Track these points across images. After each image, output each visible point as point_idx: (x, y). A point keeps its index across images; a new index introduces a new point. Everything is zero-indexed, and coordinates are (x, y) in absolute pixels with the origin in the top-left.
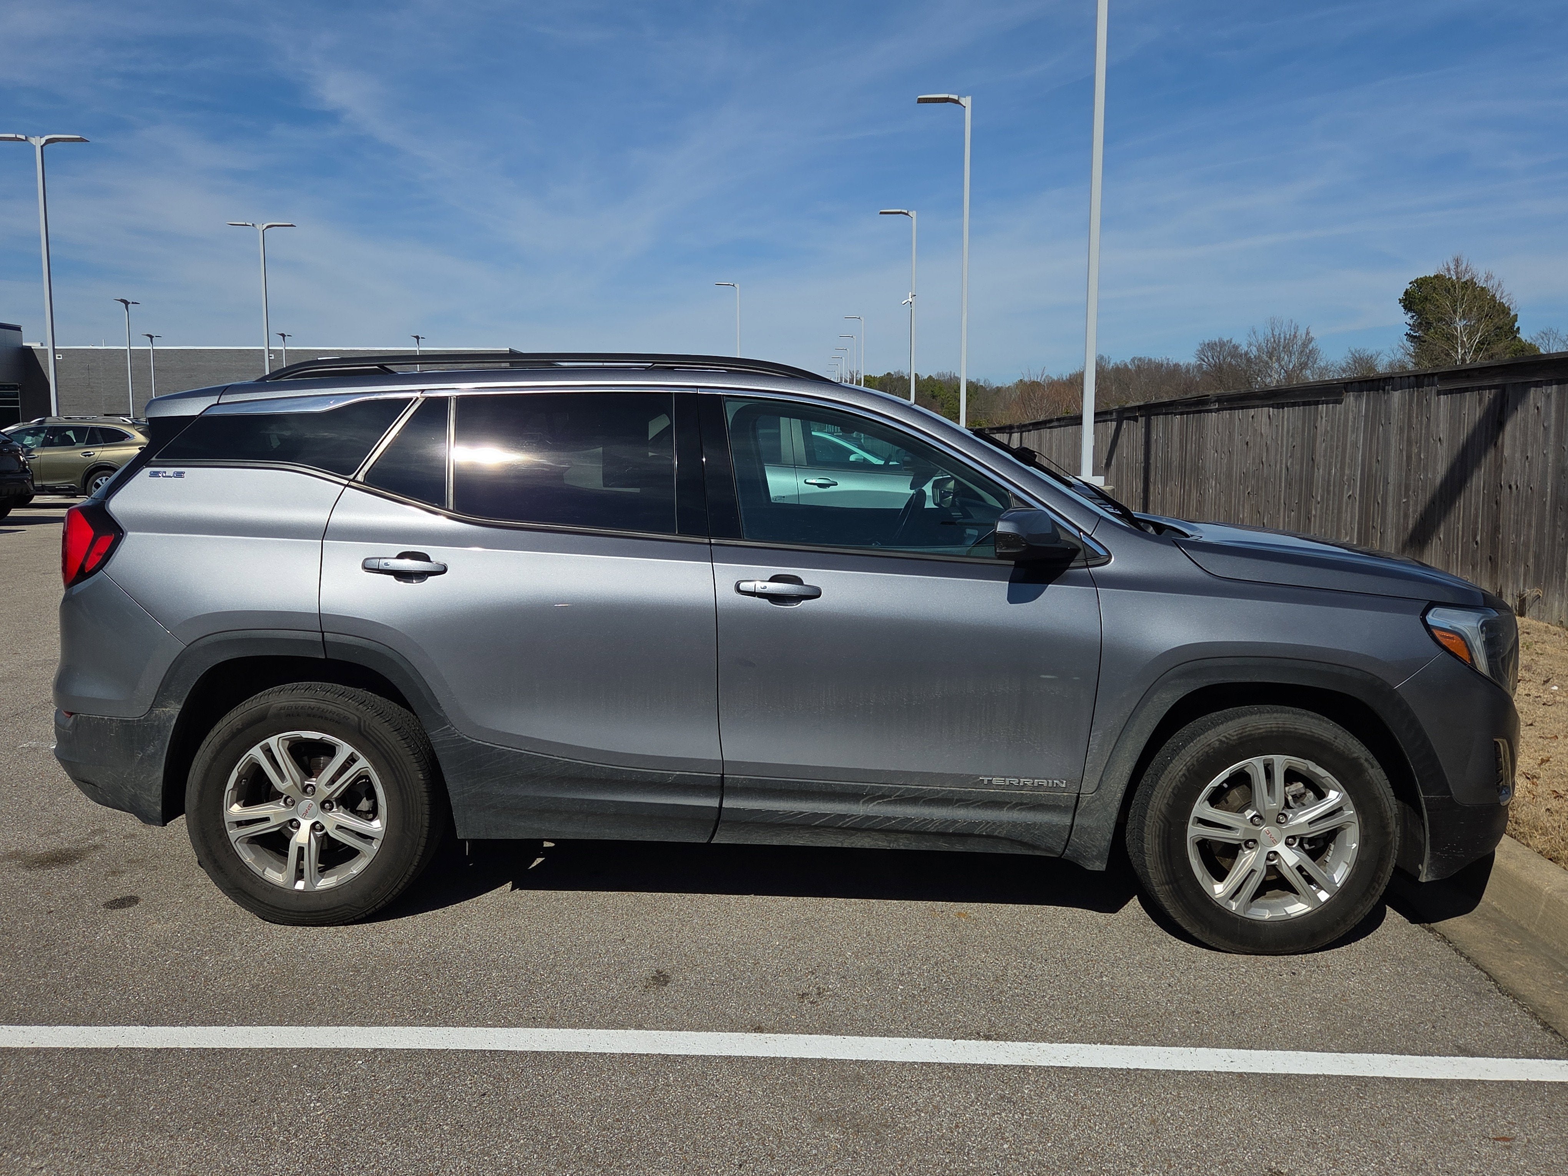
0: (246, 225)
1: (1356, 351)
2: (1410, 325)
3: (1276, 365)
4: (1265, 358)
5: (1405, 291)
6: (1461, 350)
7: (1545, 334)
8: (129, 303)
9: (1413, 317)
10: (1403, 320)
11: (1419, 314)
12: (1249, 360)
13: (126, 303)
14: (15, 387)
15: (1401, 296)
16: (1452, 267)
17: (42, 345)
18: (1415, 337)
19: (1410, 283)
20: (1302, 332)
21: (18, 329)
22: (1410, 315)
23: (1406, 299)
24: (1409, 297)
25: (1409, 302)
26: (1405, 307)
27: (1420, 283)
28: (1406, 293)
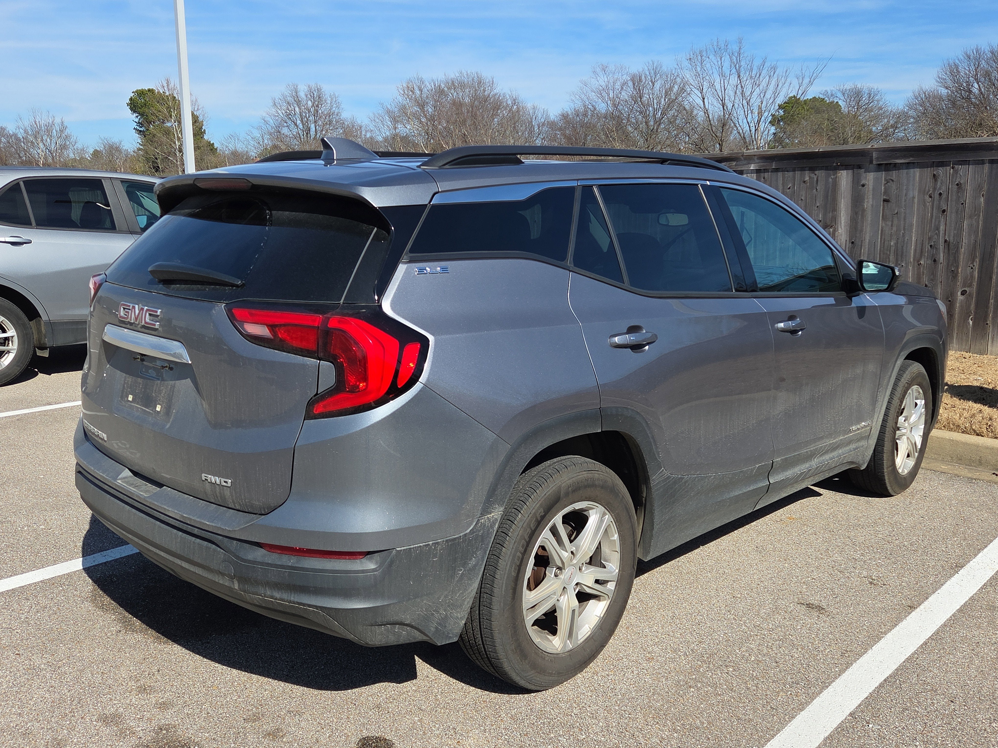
1: (104, 138)
2: (136, 122)
3: (41, 145)
4: (31, 138)
5: (130, 97)
6: (178, 142)
7: (232, 136)
9: (137, 117)
10: (132, 118)
11: (142, 115)
12: (18, 139)
15: (128, 101)
16: (165, 85)
18: (140, 131)
19: (133, 93)
20: (58, 120)
22: (135, 115)
23: (131, 103)
24: (134, 103)
25: (134, 106)
26: (131, 109)
27: (141, 93)
28: (131, 99)
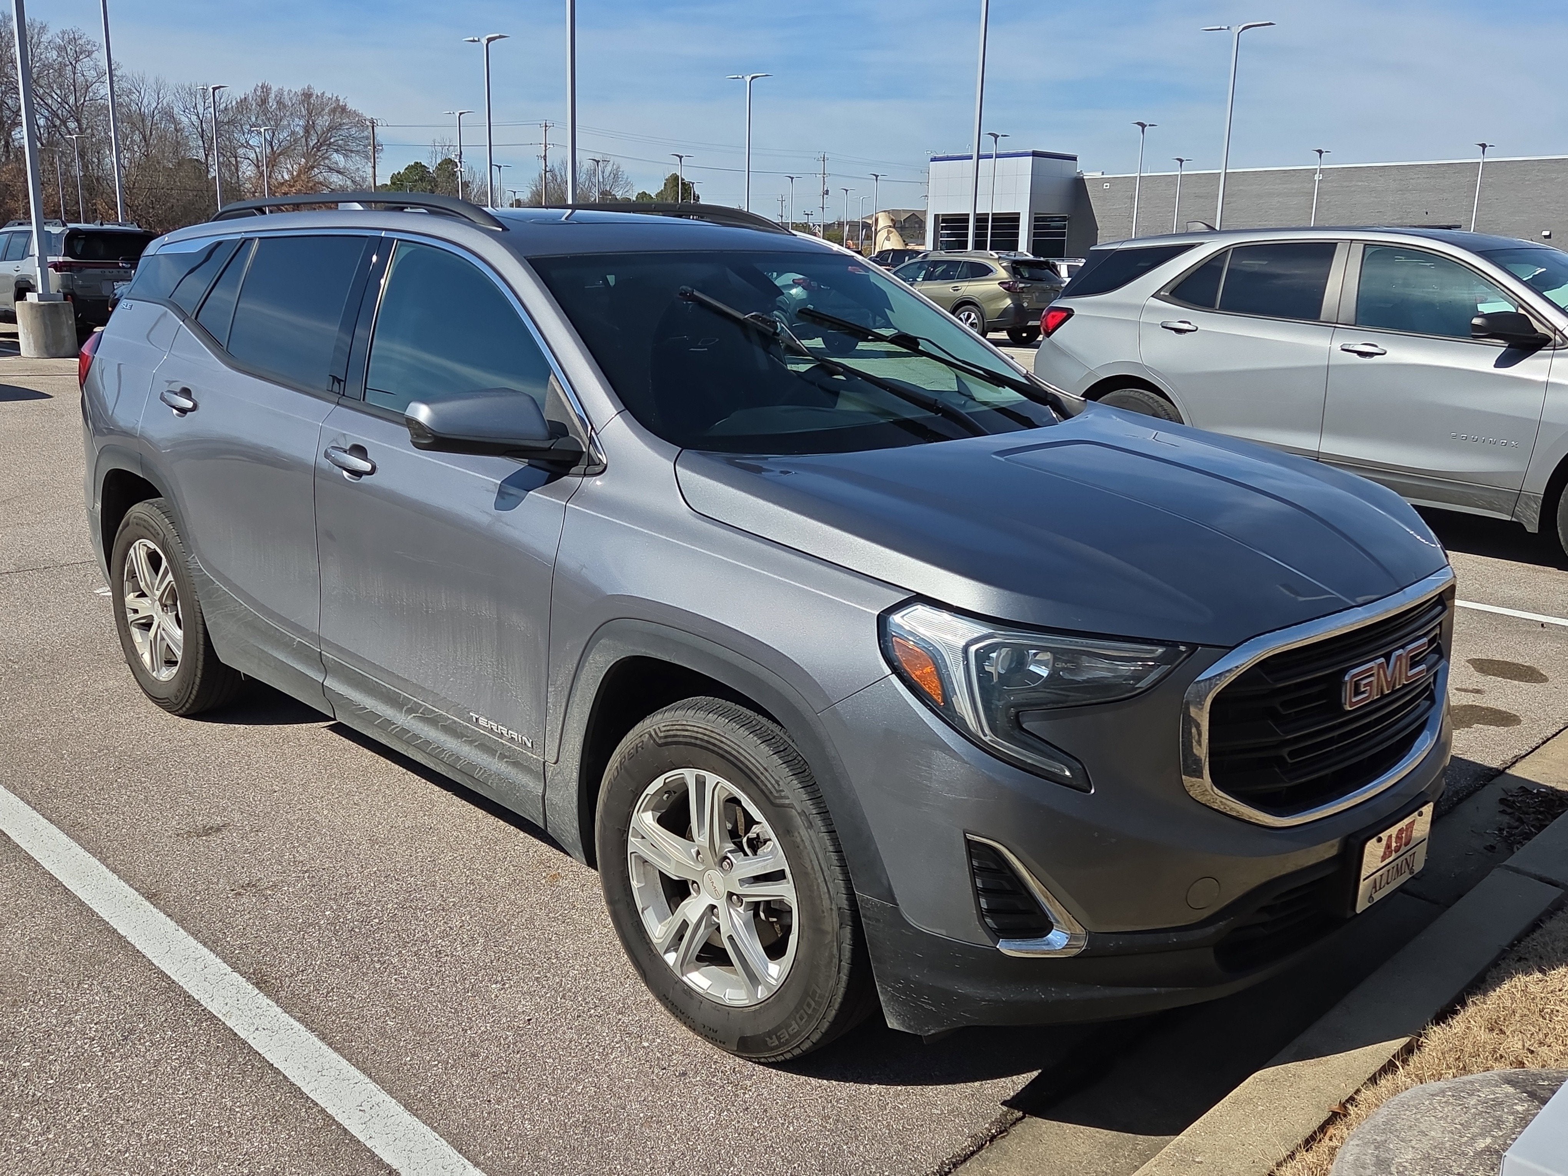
0: (1220, 29)
8: (1146, 126)
13: (1143, 126)
14: (1064, 219)
17: (1103, 174)
21: (1074, 159)
